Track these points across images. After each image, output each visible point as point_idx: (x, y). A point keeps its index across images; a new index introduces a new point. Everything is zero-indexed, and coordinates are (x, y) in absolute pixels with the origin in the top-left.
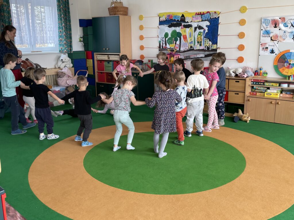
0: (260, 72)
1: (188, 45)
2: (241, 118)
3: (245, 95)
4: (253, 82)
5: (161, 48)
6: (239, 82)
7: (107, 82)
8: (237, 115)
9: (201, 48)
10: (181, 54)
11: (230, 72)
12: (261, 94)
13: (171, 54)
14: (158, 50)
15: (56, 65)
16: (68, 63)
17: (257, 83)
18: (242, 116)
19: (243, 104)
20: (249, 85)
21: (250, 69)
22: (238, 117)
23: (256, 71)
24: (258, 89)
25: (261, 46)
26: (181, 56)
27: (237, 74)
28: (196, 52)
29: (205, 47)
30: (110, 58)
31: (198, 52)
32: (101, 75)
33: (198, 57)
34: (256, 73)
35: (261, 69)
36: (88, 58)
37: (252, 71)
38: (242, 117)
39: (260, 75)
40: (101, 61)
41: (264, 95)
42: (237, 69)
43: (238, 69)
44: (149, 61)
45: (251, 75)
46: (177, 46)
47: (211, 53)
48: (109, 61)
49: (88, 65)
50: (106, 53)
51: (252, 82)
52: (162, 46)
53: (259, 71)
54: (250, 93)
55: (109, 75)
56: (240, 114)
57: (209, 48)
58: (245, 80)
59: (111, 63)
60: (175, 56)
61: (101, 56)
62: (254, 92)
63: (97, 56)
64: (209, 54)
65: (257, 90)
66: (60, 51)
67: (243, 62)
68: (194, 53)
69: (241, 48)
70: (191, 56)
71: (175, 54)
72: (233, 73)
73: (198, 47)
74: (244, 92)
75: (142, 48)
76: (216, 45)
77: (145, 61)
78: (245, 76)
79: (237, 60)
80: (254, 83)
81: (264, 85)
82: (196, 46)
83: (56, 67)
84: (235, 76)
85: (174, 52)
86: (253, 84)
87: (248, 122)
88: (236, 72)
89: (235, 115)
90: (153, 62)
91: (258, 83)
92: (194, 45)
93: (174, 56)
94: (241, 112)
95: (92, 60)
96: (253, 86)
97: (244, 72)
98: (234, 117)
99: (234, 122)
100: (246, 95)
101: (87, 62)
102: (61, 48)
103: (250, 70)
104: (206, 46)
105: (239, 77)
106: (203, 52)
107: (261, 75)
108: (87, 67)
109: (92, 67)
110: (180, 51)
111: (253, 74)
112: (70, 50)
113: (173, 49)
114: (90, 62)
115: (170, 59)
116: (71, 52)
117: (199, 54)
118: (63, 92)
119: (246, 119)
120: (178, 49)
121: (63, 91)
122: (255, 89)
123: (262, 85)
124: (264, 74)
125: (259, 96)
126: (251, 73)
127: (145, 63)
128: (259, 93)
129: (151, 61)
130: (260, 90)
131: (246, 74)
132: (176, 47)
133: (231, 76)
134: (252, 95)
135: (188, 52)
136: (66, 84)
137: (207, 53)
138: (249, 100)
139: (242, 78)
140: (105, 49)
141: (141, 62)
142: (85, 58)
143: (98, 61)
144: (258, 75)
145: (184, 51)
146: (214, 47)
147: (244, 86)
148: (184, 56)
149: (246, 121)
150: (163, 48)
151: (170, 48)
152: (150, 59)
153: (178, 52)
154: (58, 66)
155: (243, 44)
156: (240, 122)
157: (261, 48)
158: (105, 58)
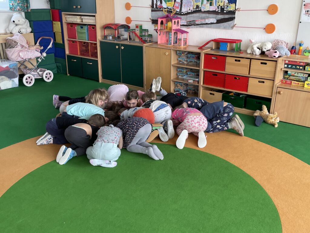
0: (299, 50)
1: (192, 4)
2: (265, 120)
3: (273, 84)
4: (288, 64)
5: (155, 7)
6: (266, 64)
7: (81, 54)
8: (260, 114)
9: (212, 8)
10: (182, 17)
11: (253, 48)
12: (298, 84)
13: (167, 16)
14: (150, 9)
15: (7, 29)
16: (24, 26)
17: (294, 67)
18: (267, 116)
19: (270, 97)
20: (281, 69)
21: (284, 43)
22: (261, 117)
23: (293, 47)
24: (294, 76)
25: (305, 8)
26: (183, 20)
27: (264, 52)
28: (204, 15)
29: (218, 7)
30: (83, 20)
31: (207, 15)
32: (72, 44)
33: (206, 22)
34: (293, 50)
35: (300, 45)
36: (54, 19)
37: (287, 47)
38: (267, 118)
39: (298, 54)
40: (72, 25)
41: (304, 85)
42: (264, 44)
43: (266, 43)
44: (137, 27)
45: (286, 53)
46: (177, 5)
47: (226, 17)
48: (82, 25)
49: (55, 30)
50: (78, 12)
51: (285, 64)
52: (156, 5)
53: (297, 47)
54: (282, 81)
55: (84, 46)
56: (264, 113)
57: (223, 9)
58: (276, 61)
59: (85, 28)
60: (173, 21)
61: (71, 16)
62: (287, 79)
63: (66, 16)
64: (223, 18)
65: (292, 78)
66: (10, 8)
67: (274, 33)
68: (200, 17)
69: (272, 9)
70: (197, 21)
71: (174, 18)
72: (258, 50)
73: (207, 7)
74: (274, 80)
75: (128, 6)
76: (234, 4)
77: (132, 25)
78: (277, 55)
79: (265, 29)
80: (290, 66)
81: (304, 69)
82: (205, 6)
83: (7, 33)
84: (260, 54)
85: (172, 15)
86: (287, 67)
87: (276, 126)
88: (262, 48)
89: (257, 113)
90: (143, 29)
91: (296, 67)
92: (202, 4)
93: (171, 21)
94: (267, 109)
95: (59, 23)
96: (287, 71)
97: (275, 48)
98: (256, 116)
99: (255, 125)
100: (276, 85)
101: (54, 25)
102: (13, 4)
103: (284, 46)
104: (219, 5)
105: (267, 56)
106: (214, 16)
107: (300, 54)
108: (54, 33)
109: (61, 33)
110: (180, 13)
111: (289, 52)
112: (27, 7)
113: (171, 9)
114: (57, 26)
115: (166, 25)
116: (28, 10)
117: (208, 18)
118: (14, 69)
119: (273, 122)
120: (178, 10)
121: (13, 67)
122: (290, 76)
123: (301, 69)
124: (305, 52)
125: (295, 86)
126: (285, 51)
127: (132, 30)
128: (295, 82)
129: (139, 27)
130: (298, 76)
131: (278, 52)
132: (176, 7)
133: (254, 54)
134: (284, 84)
135: (192, 15)
136: (19, 58)
137: (220, 17)
138: (279, 93)
139: (272, 58)
140: (76, 8)
141: (126, 27)
142: (50, 19)
143: (68, 24)
144: (296, 54)
145: (188, 14)
146: (232, 7)
147: (273, 70)
148: (186, 20)
149: (273, 125)
150: (156, 8)
151: (167, 7)
152: (139, 23)
153: (178, 14)
154: (9, 30)
155: (276, 4)
156: (264, 125)
157: (304, 11)
158: (77, 20)
